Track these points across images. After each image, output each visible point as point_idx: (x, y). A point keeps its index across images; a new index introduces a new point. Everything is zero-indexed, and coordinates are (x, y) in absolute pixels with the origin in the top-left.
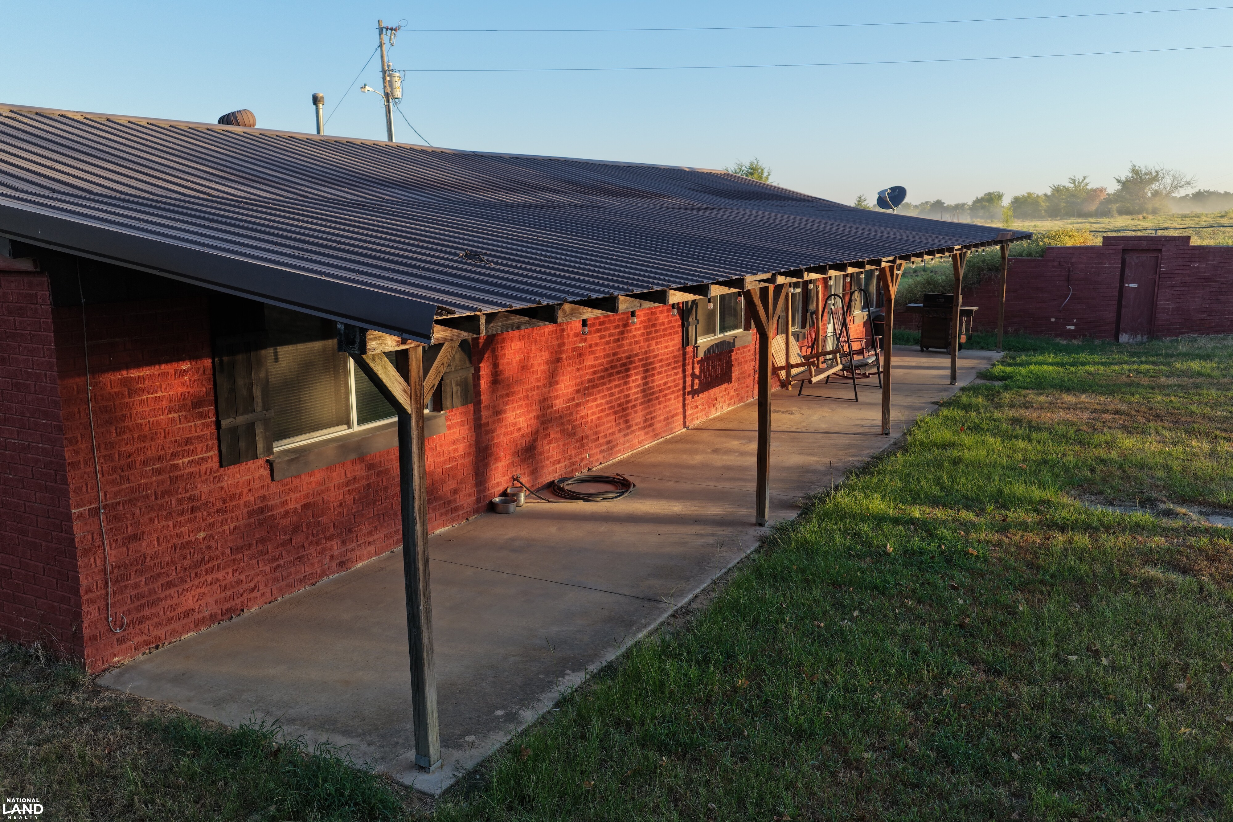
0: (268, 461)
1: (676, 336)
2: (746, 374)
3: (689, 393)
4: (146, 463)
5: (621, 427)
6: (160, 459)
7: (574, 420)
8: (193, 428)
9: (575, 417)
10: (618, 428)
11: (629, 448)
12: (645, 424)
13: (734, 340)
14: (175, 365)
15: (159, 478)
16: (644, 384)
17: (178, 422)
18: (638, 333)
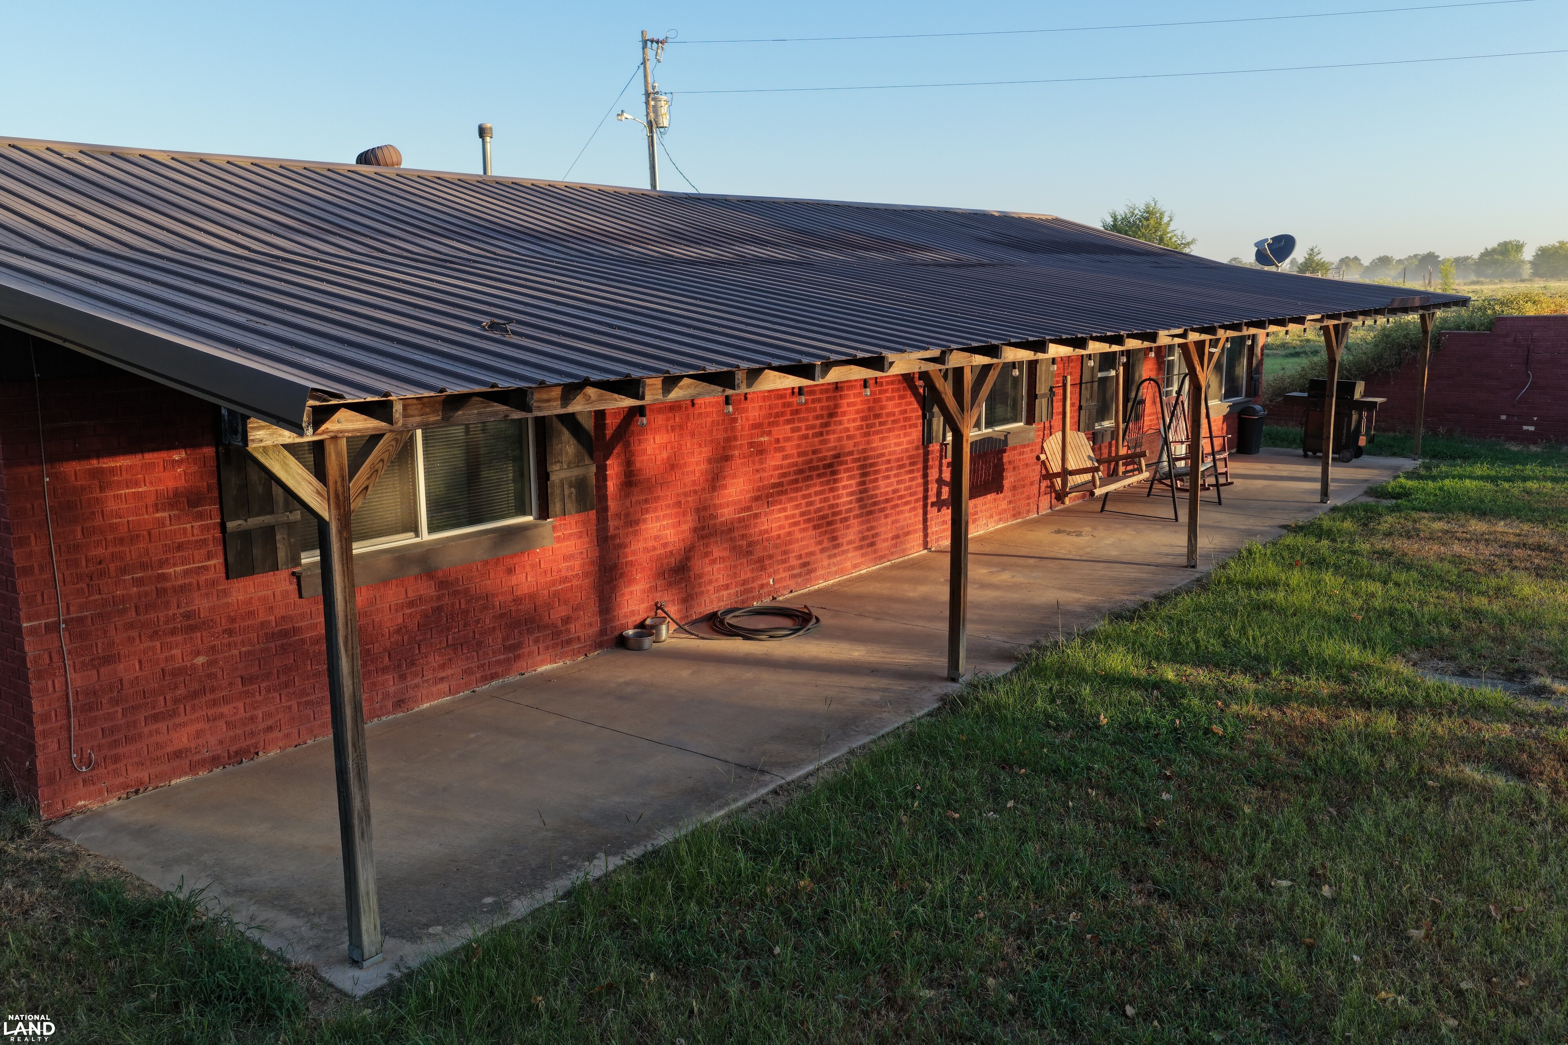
0: (293, 574)
1: (913, 430)
2: (1027, 482)
3: (933, 504)
4: (124, 571)
5: (824, 546)
6: (143, 566)
7: (751, 535)
8: (189, 530)
9: (752, 531)
10: (820, 547)
11: (836, 573)
12: (863, 543)
13: (1006, 436)
14: (164, 455)
15: (142, 589)
16: (861, 492)
17: (168, 522)
18: (852, 425)
